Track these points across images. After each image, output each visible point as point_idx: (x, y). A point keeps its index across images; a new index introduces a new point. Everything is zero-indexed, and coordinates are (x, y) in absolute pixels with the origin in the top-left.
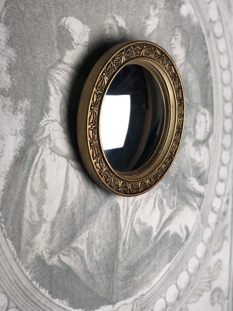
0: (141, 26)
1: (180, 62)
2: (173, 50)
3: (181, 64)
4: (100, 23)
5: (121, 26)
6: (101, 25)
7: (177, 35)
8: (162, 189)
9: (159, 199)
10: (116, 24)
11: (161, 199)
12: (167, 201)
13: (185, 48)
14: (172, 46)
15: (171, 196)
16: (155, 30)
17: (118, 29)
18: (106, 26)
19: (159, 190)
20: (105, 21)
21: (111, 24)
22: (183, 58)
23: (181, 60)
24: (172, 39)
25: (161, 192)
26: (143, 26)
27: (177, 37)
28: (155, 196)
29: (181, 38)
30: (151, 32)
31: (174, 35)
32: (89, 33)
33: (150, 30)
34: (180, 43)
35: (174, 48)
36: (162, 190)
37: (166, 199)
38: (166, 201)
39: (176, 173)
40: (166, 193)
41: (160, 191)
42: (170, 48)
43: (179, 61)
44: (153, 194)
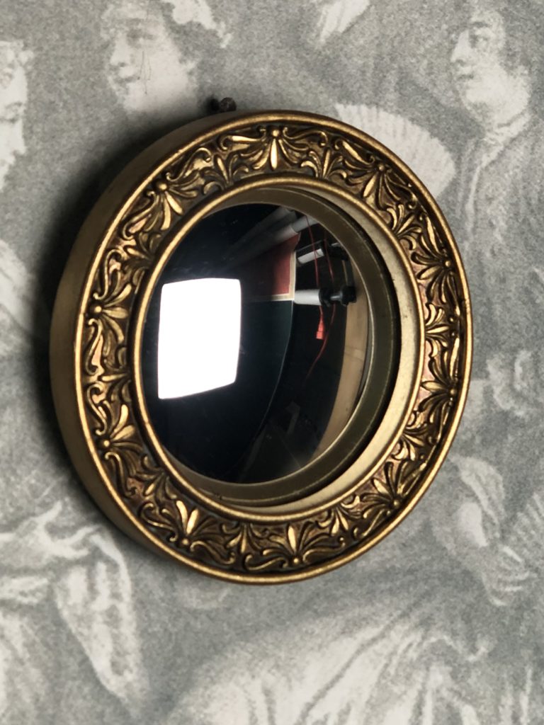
0: (287, 11)
1: (504, 130)
2: (468, 88)
3: (513, 140)
4: (80, 23)
5: (190, 23)
6: (82, 30)
7: (480, 25)
8: (448, 663)
9: (436, 708)
10: (161, 19)
11: (449, 706)
12: (479, 715)
13: (526, 72)
14: (457, 70)
15: (500, 691)
16: (362, 17)
17: (174, 35)
18: (112, 30)
19: (433, 668)
20: (107, 13)
21: (137, 21)
22: (522, 114)
23: (508, 124)
24: (453, 43)
25: (449, 677)
26: (301, 10)
27: (479, 32)
28: (413, 694)
29: (503, 35)
30: (342, 29)
31: (464, 25)
32: (30, 68)
33: (339, 21)
34: (500, 53)
35: (471, 77)
36: (449, 669)
37: (475, 706)
38: (474, 714)
39: (519, 593)
40: (472, 680)
41: (441, 673)
42: (450, 79)
43: (500, 126)
44: (403, 688)
